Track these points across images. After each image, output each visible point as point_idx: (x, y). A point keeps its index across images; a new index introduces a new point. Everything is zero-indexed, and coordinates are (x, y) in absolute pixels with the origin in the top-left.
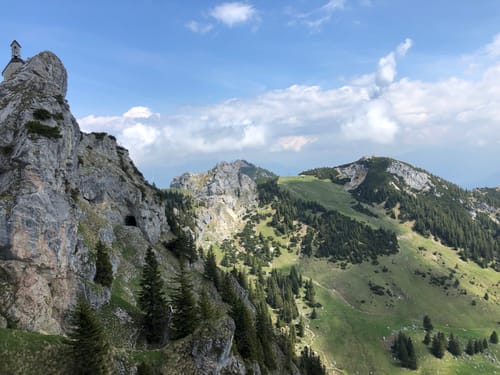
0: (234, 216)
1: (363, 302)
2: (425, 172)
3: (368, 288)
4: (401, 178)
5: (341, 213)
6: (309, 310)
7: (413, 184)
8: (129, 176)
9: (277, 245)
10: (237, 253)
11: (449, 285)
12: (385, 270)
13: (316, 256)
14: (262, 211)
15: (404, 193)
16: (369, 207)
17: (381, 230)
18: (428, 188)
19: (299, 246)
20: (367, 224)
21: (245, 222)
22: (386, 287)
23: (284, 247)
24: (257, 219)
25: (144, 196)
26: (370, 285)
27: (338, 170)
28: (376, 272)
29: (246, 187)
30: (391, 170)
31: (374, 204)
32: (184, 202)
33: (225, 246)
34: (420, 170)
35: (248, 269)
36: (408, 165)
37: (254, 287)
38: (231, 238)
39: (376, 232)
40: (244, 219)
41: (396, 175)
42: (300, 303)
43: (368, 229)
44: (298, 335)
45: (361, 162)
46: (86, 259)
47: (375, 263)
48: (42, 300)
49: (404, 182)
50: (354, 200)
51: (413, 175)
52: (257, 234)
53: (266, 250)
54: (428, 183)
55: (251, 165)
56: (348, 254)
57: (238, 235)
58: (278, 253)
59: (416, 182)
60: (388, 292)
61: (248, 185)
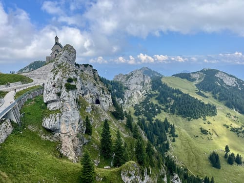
0: (141, 94)
1: (197, 136)
2: (234, 77)
3: (200, 130)
4: (222, 80)
5: (191, 95)
6: (172, 138)
7: (227, 83)
8: (98, 83)
9: (159, 108)
10: (141, 111)
11: (240, 132)
12: (209, 123)
13: (177, 114)
14: (153, 92)
15: (223, 87)
16: (204, 93)
17: (209, 104)
18: (235, 85)
19: (169, 109)
20: (202, 101)
21: (145, 97)
22: (209, 131)
23: (163, 109)
24: (151, 96)
25: (103, 92)
26: (201, 129)
27: (191, 74)
28: (205, 123)
29: (146, 81)
30: (217, 75)
31: (207, 92)
32: (119, 86)
33: (136, 107)
34: (231, 76)
35: (146, 118)
36: (226, 73)
37: (148, 125)
38: (139, 104)
39: (207, 105)
40: (145, 95)
41: (219, 78)
42: (168, 134)
43: (203, 104)
44: (166, 148)
45: (202, 71)
46: (82, 125)
47: (205, 119)
48: (70, 147)
49: (223, 82)
50: (197, 89)
51: (228, 79)
52: (150, 103)
53: (154, 110)
54: (235, 83)
55: (150, 69)
56: (192, 114)
57: (142, 102)
58: (159, 112)
59: (229, 82)
60: (210, 133)
61: (148, 80)
